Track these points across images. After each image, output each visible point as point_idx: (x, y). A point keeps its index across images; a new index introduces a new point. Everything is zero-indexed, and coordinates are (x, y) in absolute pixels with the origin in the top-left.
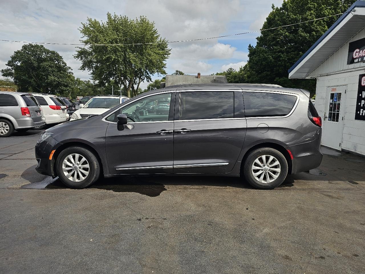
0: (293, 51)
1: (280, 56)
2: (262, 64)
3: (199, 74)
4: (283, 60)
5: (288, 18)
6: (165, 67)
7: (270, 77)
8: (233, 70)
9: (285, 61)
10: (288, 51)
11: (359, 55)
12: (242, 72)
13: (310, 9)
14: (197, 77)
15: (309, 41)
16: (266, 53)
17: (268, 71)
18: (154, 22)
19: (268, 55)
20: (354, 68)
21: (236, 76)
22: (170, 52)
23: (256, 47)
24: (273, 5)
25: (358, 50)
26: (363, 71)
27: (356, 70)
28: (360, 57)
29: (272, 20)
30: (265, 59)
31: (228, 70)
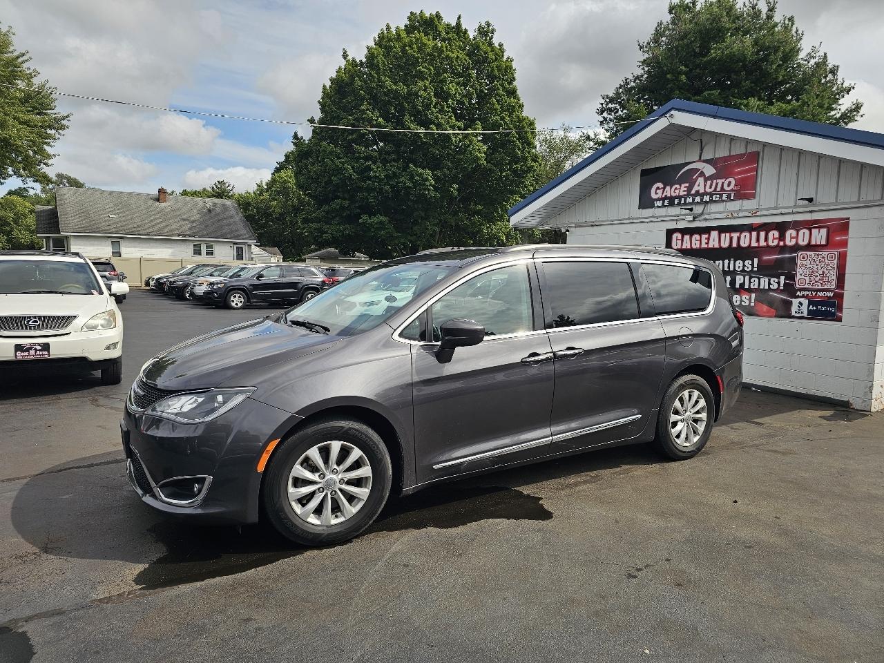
0: (394, 160)
1: (369, 169)
2: (329, 182)
3: (161, 191)
4: (376, 177)
5: (380, 86)
6: (46, 164)
7: (349, 213)
8: (229, 186)
9: (381, 180)
10: (385, 159)
11: (663, 193)
12: (265, 194)
13: (422, 77)
14: (158, 200)
15: (425, 143)
16: (338, 158)
17: (344, 199)
18: (12, 30)
19: (343, 164)
20: (653, 217)
21: (248, 204)
22: (64, 122)
23: (310, 140)
24: (345, 52)
25: (660, 185)
26: (675, 222)
27: (659, 219)
28: (666, 198)
29: (347, 84)
30: (338, 171)
31: (215, 185)
